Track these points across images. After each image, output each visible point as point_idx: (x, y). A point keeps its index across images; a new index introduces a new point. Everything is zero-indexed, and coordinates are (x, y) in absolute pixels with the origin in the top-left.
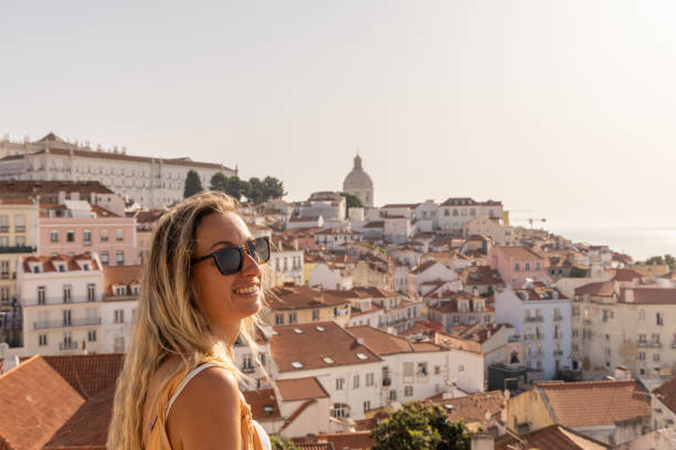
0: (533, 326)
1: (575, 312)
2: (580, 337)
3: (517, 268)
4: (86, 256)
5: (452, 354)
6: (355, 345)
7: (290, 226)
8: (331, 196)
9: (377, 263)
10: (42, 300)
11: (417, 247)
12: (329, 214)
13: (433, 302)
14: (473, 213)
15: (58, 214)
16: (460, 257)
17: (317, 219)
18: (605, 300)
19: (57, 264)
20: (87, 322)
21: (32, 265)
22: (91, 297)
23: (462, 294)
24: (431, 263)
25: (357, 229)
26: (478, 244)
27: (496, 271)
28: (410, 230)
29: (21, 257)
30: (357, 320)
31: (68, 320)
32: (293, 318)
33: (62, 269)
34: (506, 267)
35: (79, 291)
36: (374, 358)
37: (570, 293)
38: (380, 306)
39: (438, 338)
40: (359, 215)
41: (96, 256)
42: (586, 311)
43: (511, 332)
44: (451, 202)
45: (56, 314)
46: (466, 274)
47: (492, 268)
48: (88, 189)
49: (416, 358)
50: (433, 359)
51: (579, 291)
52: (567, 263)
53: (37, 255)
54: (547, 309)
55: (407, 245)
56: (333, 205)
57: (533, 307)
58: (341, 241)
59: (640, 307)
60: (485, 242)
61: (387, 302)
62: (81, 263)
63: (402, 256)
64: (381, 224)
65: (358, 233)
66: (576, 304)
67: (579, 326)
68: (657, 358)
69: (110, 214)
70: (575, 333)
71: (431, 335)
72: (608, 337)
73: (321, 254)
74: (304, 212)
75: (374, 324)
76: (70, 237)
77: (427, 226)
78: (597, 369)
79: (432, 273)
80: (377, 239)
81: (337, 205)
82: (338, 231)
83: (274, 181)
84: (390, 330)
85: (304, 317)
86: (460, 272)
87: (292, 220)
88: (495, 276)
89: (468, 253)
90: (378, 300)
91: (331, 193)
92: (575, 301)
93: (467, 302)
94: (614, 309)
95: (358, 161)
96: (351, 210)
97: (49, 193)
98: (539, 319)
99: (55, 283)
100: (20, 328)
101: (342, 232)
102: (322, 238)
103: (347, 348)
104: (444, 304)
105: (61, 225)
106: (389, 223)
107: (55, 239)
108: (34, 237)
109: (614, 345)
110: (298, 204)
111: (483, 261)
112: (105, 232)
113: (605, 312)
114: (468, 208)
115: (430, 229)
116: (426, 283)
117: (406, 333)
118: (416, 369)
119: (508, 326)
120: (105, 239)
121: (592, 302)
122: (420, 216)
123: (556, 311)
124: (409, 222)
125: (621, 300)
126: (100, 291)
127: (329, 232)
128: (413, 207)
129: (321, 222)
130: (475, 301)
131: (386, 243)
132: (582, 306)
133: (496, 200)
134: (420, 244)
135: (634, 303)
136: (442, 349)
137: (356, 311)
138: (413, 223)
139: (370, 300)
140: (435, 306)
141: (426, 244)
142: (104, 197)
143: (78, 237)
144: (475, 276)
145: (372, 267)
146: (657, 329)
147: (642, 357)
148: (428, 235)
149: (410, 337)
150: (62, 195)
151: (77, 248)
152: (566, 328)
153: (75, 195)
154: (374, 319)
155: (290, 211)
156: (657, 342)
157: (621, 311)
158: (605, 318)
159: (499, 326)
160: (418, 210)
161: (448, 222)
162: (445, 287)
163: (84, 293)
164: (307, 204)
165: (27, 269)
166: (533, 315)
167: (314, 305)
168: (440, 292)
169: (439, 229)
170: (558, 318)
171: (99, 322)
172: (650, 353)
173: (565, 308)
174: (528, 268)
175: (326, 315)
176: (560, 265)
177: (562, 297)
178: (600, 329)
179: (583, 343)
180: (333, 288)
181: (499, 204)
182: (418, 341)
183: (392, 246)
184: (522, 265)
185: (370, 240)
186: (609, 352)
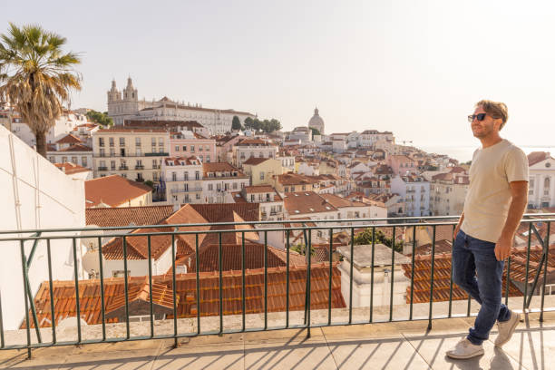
0: (410, 196)
1: (432, 189)
2: (433, 201)
3: (402, 166)
4: (193, 158)
5: (371, 208)
6: (324, 203)
7: (285, 144)
8: (304, 129)
9: (330, 163)
10: (174, 179)
11: (349, 155)
12: (304, 138)
13: (359, 182)
14: (377, 138)
15: (179, 137)
16: (371, 160)
17: (298, 141)
18: (448, 182)
19: (181, 161)
20: (196, 190)
21: (169, 162)
22: (197, 178)
23: (374, 178)
24: (357, 164)
25: (318, 146)
26: (381, 154)
27: (390, 168)
28: (346, 147)
29: (163, 158)
30: (323, 190)
31: (187, 189)
32: (293, 189)
33: (183, 164)
34: (395, 165)
35: (192, 175)
36: (333, 209)
37: (430, 179)
38: (334, 184)
39: (364, 200)
40: (318, 138)
41: (198, 158)
42: (438, 187)
43: (399, 198)
44: (367, 132)
45: (181, 186)
46: (375, 168)
47: (389, 165)
48: (191, 125)
49: (353, 210)
50: (362, 210)
51: (434, 178)
52: (427, 164)
53: (170, 157)
54: (418, 186)
55: (344, 154)
56: (306, 134)
57: (410, 186)
58: (311, 151)
59: (466, 185)
60: (384, 153)
61: (337, 182)
62: (192, 161)
63: (342, 160)
64: (331, 143)
65: (319, 148)
66: (433, 184)
67: (434, 195)
69: (203, 137)
70: (431, 199)
71: (360, 198)
72: (448, 200)
73: (302, 158)
74: (289, 137)
75: (331, 192)
76: (185, 149)
77: (354, 144)
79: (357, 168)
80: (329, 151)
81: (308, 134)
82: (309, 147)
83: (276, 121)
84: (340, 195)
85: (298, 189)
86: (372, 167)
87: (286, 141)
88: (390, 170)
89: (376, 158)
90: (333, 181)
92: (432, 182)
93: (376, 182)
94: (453, 187)
95: (316, 111)
96: (314, 136)
97: (173, 127)
98: (413, 191)
99: (180, 171)
100: (165, 193)
101: (311, 147)
102: (301, 150)
103: (321, 204)
104: (364, 184)
105: (180, 143)
106: (335, 143)
107: (177, 149)
108: (167, 149)
109: (451, 204)
110: (288, 133)
111: (383, 163)
112: (201, 147)
113: (447, 188)
114: (375, 136)
115: (355, 146)
116: (355, 173)
117: (348, 196)
118: (354, 214)
119: (398, 195)
120: (201, 150)
121: (441, 183)
122: (350, 139)
123: (423, 187)
124: (345, 142)
125: (456, 182)
126: (201, 175)
127: (305, 147)
128: (347, 135)
129: (300, 142)
130: (381, 182)
131: (334, 153)
132: (435, 185)
133: (389, 131)
134: (351, 154)
135: (462, 184)
136: (367, 205)
137: (323, 186)
138: (347, 142)
139: (329, 181)
140: (360, 184)
141: (354, 154)
142: (199, 129)
143: (189, 148)
144: (380, 170)
145: (328, 165)
148: (354, 149)
149: (350, 199)
150: (179, 128)
151: (188, 154)
152: (427, 196)
153: (185, 128)
154: (331, 190)
155: (284, 136)
157: (456, 188)
158: (447, 192)
159: (393, 195)
160: (349, 136)
161: (364, 143)
162: (365, 175)
163: (194, 176)
164: (293, 133)
165: (167, 164)
166: (410, 189)
167: (303, 183)
168: (362, 177)
169: (360, 146)
170: (423, 191)
171: (201, 190)
173: (427, 186)
174: (407, 166)
175: (309, 188)
176: (423, 164)
177: (425, 180)
178: (444, 196)
179: (435, 204)
180: (311, 174)
181: (391, 133)
182: (354, 201)
183: (337, 155)
184: (404, 165)
185: (326, 151)
186: (448, 208)
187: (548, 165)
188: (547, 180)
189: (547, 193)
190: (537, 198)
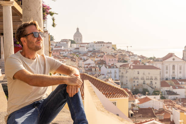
0: (109, 75)
1: (120, 71)
2: (121, 77)
3: (110, 60)
7: (54, 49)
8: (66, 41)
9: (73, 59)
11: (87, 55)
12: (66, 46)
13: (87, 69)
14: (104, 45)
16: (97, 58)
17: (62, 47)
18: (127, 68)
23: (94, 67)
25: (72, 50)
26: (103, 54)
27: (105, 61)
28: (86, 50)
37: (119, 66)
40: (75, 46)
44: (99, 43)
46: (97, 62)
47: (104, 60)
51: (121, 66)
52: (123, 59)
54: (113, 70)
55: (85, 55)
56: (67, 43)
57: (109, 70)
58: (67, 53)
59: (134, 70)
63: (83, 57)
64: (78, 49)
65: (72, 51)
66: (120, 69)
67: (121, 74)
68: (138, 82)
70: (120, 76)
72: (127, 77)
73: (60, 57)
74: (58, 45)
77: (91, 49)
78: (124, 85)
79: (87, 62)
80: (77, 53)
81: (68, 43)
82: (66, 51)
83: (51, 36)
86: (95, 62)
87: (55, 47)
88: (104, 62)
89: (99, 57)
91: (67, 40)
92: (120, 68)
93: (95, 69)
94: (128, 70)
96: (72, 44)
98: (111, 73)
101: (67, 51)
102: (62, 52)
104: (89, 69)
106: (81, 48)
109: (128, 79)
110: (57, 43)
113: (126, 71)
114: (102, 44)
115: (92, 50)
116: (86, 64)
119: (103, 75)
121: (123, 69)
122: (89, 46)
123: (115, 71)
124: (86, 48)
125: (130, 68)
127: (64, 51)
128: (88, 44)
129: (63, 48)
130: (97, 69)
131: (79, 54)
132: (121, 70)
133: (110, 42)
134: (88, 54)
135: (133, 69)
138: (87, 48)
140: (87, 70)
141: (89, 54)
144: (99, 63)
145: (72, 60)
146: (138, 75)
147: (134, 82)
148: (91, 51)
152: (117, 75)
155: (55, 44)
156: (137, 78)
157: (130, 71)
158: (126, 72)
159: (101, 75)
160: (89, 45)
161: (97, 48)
162: (90, 65)
164: (59, 43)
166: (109, 72)
168: (89, 67)
169: (94, 50)
170: (115, 72)
172: (136, 81)
173: (117, 70)
176: (121, 60)
177: (117, 67)
178: (125, 75)
179: (121, 79)
181: (111, 43)
183: (81, 55)
184: (111, 60)
185: (75, 53)
186: (127, 81)
187: (174, 59)
188: (174, 66)
189: (174, 72)
190: (170, 75)
